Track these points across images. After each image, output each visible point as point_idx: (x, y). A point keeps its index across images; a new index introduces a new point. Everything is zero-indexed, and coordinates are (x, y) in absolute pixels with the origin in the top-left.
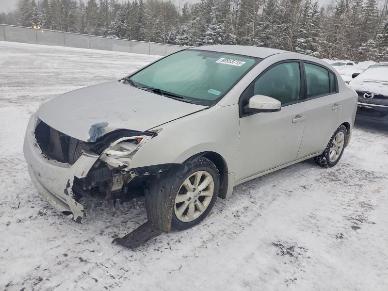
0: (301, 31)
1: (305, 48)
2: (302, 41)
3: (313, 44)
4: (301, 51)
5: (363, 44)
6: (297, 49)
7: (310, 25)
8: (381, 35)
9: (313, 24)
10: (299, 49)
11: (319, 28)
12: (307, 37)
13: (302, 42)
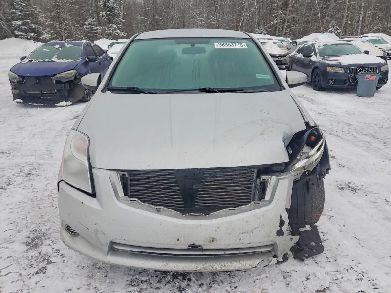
0: (13, 13)
1: (26, 31)
2: (19, 23)
3: (33, 26)
4: (22, 35)
5: (86, 23)
6: (17, 33)
7: (21, 6)
8: (104, 13)
9: (25, 5)
10: (20, 33)
11: (33, 8)
12: (23, 19)
13: (19, 25)
